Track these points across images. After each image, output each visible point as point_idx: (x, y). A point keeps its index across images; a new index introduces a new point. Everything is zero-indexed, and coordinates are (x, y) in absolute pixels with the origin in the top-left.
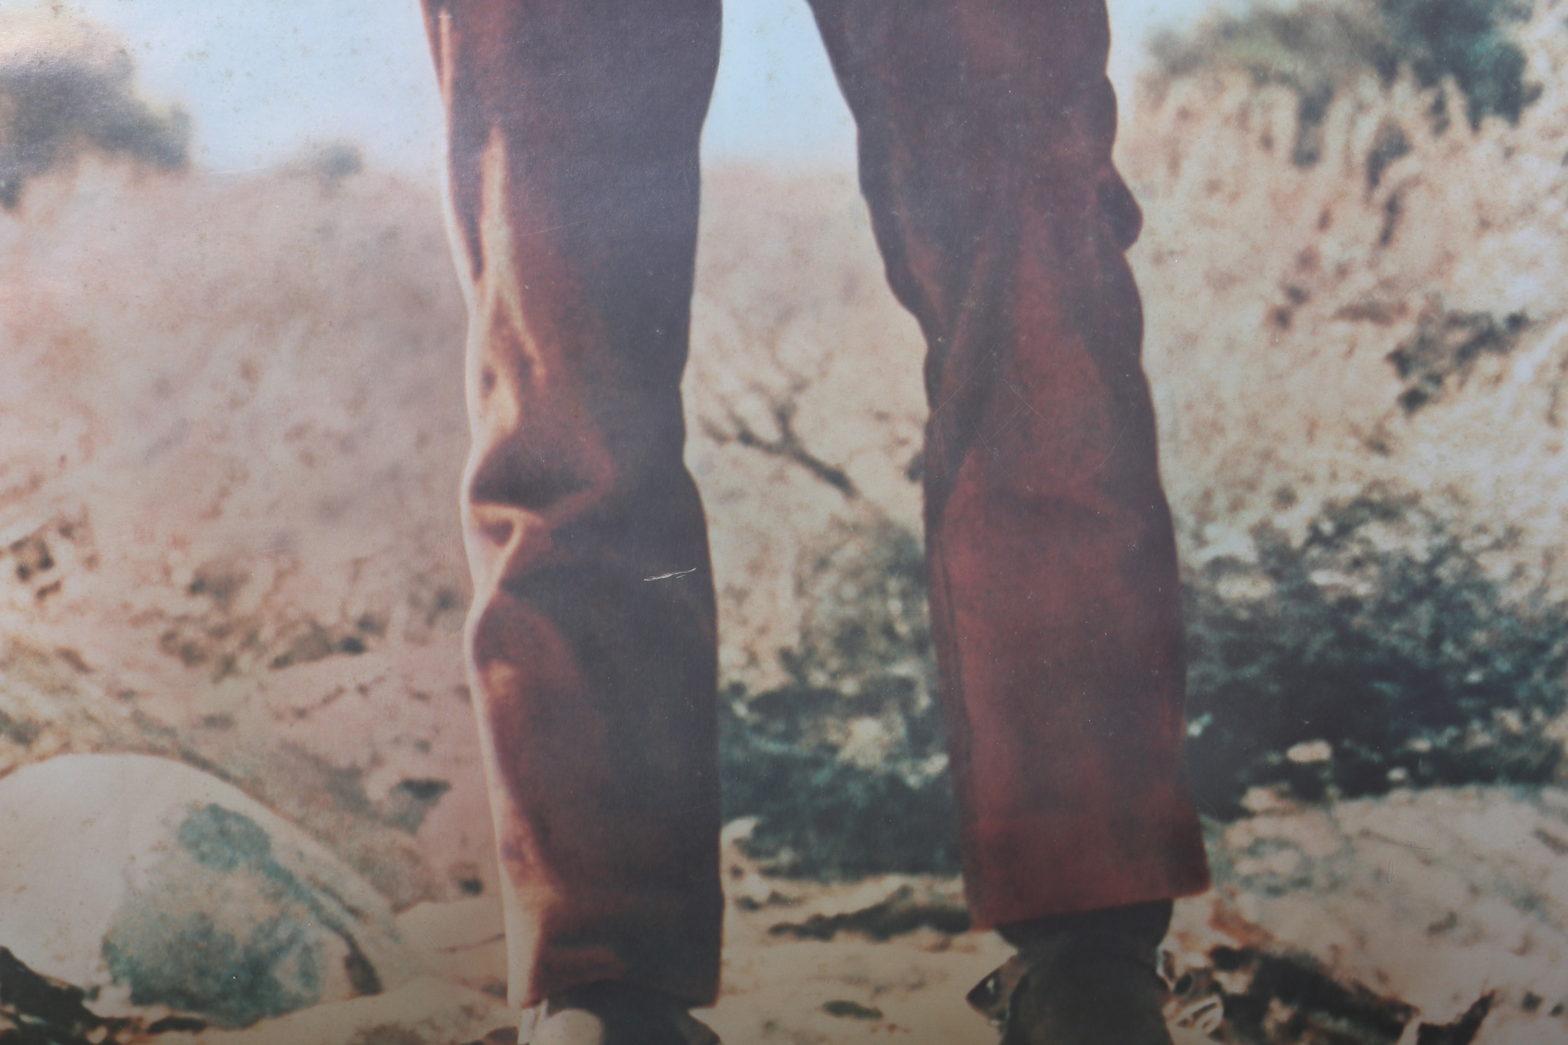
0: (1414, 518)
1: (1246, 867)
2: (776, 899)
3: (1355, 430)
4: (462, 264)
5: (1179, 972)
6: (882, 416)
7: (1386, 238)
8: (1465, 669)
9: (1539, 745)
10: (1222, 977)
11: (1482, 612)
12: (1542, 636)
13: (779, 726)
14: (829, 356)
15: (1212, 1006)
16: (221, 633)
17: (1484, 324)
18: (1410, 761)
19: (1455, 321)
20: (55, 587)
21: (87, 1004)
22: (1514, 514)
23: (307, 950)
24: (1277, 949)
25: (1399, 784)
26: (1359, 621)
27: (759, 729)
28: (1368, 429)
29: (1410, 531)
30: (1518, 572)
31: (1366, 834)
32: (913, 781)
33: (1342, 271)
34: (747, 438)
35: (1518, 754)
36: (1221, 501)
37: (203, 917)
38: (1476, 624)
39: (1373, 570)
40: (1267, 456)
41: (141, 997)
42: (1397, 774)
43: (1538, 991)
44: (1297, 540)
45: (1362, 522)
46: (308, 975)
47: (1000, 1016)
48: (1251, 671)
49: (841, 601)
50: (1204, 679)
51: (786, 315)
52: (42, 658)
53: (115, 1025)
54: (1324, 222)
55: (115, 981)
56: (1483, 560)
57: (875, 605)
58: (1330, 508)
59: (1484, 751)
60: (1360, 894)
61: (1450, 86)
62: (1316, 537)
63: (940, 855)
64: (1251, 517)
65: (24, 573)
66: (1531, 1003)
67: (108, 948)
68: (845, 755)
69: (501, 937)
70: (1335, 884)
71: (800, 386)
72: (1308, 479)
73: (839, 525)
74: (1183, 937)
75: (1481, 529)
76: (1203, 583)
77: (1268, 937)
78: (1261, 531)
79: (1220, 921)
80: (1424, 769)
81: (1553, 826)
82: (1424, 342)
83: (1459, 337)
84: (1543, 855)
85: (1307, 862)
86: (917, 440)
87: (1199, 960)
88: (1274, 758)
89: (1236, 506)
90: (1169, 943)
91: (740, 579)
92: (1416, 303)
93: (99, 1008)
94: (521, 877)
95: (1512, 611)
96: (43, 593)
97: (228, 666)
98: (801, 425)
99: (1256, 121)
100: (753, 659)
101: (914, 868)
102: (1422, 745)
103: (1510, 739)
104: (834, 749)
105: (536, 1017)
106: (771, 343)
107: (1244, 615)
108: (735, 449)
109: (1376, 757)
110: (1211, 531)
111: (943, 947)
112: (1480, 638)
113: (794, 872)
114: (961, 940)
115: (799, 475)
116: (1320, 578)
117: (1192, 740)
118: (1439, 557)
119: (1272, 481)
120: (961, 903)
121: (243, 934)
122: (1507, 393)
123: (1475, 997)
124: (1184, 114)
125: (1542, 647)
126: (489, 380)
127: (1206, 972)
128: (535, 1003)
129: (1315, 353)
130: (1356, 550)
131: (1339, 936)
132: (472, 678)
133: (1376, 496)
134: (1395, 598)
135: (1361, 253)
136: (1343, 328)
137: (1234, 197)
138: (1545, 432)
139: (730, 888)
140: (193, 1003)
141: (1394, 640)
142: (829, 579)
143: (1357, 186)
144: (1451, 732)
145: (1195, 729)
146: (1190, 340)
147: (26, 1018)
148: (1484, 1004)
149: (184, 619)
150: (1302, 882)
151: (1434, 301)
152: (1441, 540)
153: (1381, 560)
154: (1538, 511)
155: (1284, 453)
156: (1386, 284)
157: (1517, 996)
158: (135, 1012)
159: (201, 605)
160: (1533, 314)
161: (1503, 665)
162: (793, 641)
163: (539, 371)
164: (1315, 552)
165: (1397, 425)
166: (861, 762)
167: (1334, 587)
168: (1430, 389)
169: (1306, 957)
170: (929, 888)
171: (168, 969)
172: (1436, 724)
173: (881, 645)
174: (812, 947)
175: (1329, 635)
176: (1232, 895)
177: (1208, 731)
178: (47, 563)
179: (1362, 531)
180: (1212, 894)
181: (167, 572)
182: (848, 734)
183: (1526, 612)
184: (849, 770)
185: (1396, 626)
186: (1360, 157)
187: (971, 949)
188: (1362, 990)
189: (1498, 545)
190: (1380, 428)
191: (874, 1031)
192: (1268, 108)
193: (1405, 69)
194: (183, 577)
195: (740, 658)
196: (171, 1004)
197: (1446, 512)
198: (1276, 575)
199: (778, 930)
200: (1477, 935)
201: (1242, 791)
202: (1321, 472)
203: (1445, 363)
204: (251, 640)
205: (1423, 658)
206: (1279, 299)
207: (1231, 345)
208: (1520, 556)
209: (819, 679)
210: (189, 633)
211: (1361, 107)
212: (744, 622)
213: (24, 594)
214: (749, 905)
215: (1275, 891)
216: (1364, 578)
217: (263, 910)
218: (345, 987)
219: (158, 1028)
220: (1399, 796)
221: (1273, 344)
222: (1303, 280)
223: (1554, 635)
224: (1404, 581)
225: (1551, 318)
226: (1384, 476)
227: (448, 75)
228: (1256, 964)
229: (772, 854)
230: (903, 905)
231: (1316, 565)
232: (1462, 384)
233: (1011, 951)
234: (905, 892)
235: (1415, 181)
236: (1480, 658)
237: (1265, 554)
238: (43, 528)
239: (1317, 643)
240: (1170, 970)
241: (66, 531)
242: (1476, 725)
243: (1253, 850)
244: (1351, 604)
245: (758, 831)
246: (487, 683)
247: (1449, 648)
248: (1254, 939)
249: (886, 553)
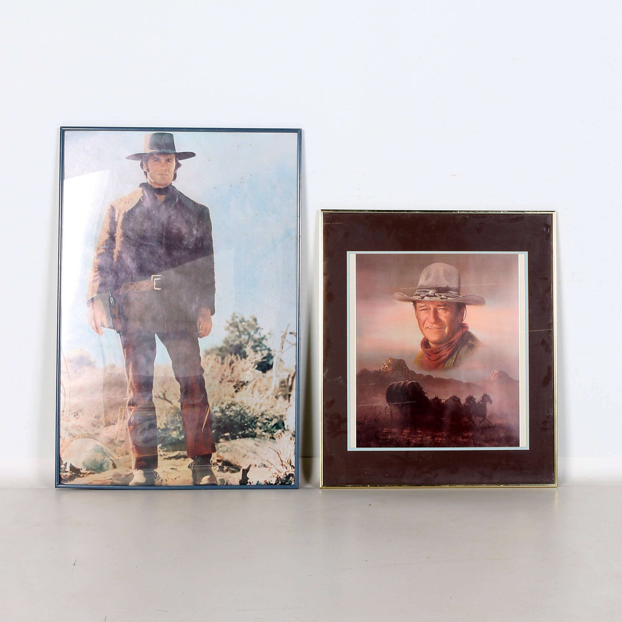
0: (237, 405)
1: (220, 449)
2: (164, 455)
3: (230, 395)
4: (127, 378)
5: (213, 463)
6: (175, 395)
7: (232, 372)
8: (245, 424)
9: (254, 433)
10: (218, 463)
11: (246, 417)
12: (253, 419)
13: (164, 433)
14: (169, 388)
15: (217, 467)
16: (98, 423)
17: (244, 382)
18: (239, 435)
19: (241, 382)
20: (79, 418)
21: (80, 471)
22: (249, 405)
23: (108, 463)
24: (225, 460)
25: (238, 438)
26: (232, 418)
27: (162, 433)
28: (231, 395)
29: (237, 407)
30: (250, 412)
31: (234, 444)
32: (180, 439)
33: (227, 376)
34: (160, 397)
35: (252, 434)
36: (215, 404)
37: (95, 459)
38: (245, 418)
39: (233, 412)
40: (220, 398)
41: (87, 470)
42: (237, 437)
43: (256, 464)
44: (224, 409)
45: (231, 406)
46: (108, 466)
47: (192, 469)
48: (219, 424)
49: (171, 417)
50: (214, 425)
51: (164, 383)
52: (77, 427)
53: (84, 474)
54: (225, 371)
55: (84, 468)
56: (246, 410)
57: (175, 417)
58: (228, 405)
59: (248, 434)
60: (234, 452)
61: (238, 355)
62: (226, 408)
63: (184, 448)
64: (219, 406)
65: (75, 416)
66: (256, 466)
67: (83, 463)
68: (172, 436)
69: (131, 460)
70: (231, 451)
71: (166, 391)
72: (225, 401)
73: (170, 407)
74: (213, 458)
75: (245, 407)
76: (214, 414)
77: (223, 458)
78: (220, 407)
79: (218, 456)
80: (240, 436)
81: (257, 443)
82: (237, 385)
83: (241, 384)
84: (255, 446)
85: (228, 448)
86: (180, 397)
87: (216, 461)
88: (223, 435)
89: (217, 404)
90: (211, 459)
91: (159, 415)
92: (236, 380)
93: (82, 471)
94: (134, 453)
95: (250, 417)
96: (77, 418)
97: (99, 427)
98: (166, 396)
99: (217, 360)
100: (161, 424)
101: (181, 450)
102: (240, 433)
103: (251, 432)
104: (171, 435)
105: (135, 471)
106: (162, 386)
107: (218, 418)
108: (158, 399)
109: (235, 435)
110: (214, 407)
111: (185, 460)
112: (246, 420)
113: (166, 451)
114: (186, 459)
115: (166, 402)
116: (227, 413)
117: (213, 433)
118: (241, 410)
119: (221, 401)
120: (186, 455)
121: (100, 461)
122: (247, 390)
123: (249, 465)
124: (208, 359)
125: (253, 421)
126: (130, 391)
127: (216, 463)
128: (135, 469)
129: (225, 386)
130: (231, 409)
131: (232, 458)
132: (128, 428)
133: (233, 403)
134: (236, 415)
135: (229, 374)
136: (228, 383)
137: (215, 368)
138: (252, 395)
139: (159, 454)
140: (94, 470)
141: (236, 420)
142: (170, 414)
143: (229, 367)
144: (244, 431)
145: (213, 432)
146: (211, 385)
147: (73, 473)
148: (250, 466)
149: (94, 421)
150: (227, 451)
151: (238, 380)
152: (241, 408)
153: (234, 411)
154: (252, 404)
155: (222, 398)
156: (232, 378)
157: (254, 465)
158: (87, 472)
159: (96, 419)
160: (249, 381)
161: (249, 423)
162: (166, 422)
163: (136, 390)
164: (226, 410)
165: (235, 394)
166: (174, 437)
167: (229, 414)
168: (238, 390)
169: (228, 460)
170: (183, 453)
171: (91, 466)
172: (242, 430)
173: (176, 422)
174: (169, 461)
175: (228, 420)
176: (219, 453)
177: (215, 432)
178: (78, 415)
179: (232, 407)
180: (216, 453)
181: (92, 415)
182: (172, 433)
183: (251, 416)
184: (172, 438)
185: (236, 418)
186: (229, 364)
187: (188, 460)
188: (235, 465)
189: (247, 409)
190: (233, 395)
191: (176, 472)
192: (218, 358)
193: (233, 353)
194: (94, 416)
195: (160, 424)
196: (91, 471)
197: (241, 405)
198: (222, 413)
199: (165, 459)
200: (248, 457)
201: (219, 439)
202: (226, 400)
203: (240, 387)
204: (101, 424)
205: (240, 422)
206: (220, 380)
207: (215, 385)
208: (250, 410)
209: (169, 427)
210: (94, 423)
211: (228, 358)
212: (160, 420)
213: (75, 419)
214: (161, 455)
215: (224, 452)
216: (232, 413)
217: (102, 458)
218: (112, 468)
219: (89, 474)
220: (238, 439)
221: (220, 385)
222: (223, 378)
223: (255, 419)
224: (237, 413)
225: (251, 381)
226: (234, 401)
227: (125, 357)
228: (222, 461)
229: (164, 449)
230: (180, 455)
231: (227, 411)
232: (242, 389)
233: (193, 461)
234: (180, 453)
235: (235, 366)
236: (246, 422)
237: (220, 410)
238: (78, 410)
239: (227, 421)
240: (212, 463)
241: (80, 411)
242: (246, 430)
243: (221, 447)
244: (231, 416)
245: (162, 446)
246: (130, 428)
247: (242, 421)
248: (222, 458)
249: (176, 411)
